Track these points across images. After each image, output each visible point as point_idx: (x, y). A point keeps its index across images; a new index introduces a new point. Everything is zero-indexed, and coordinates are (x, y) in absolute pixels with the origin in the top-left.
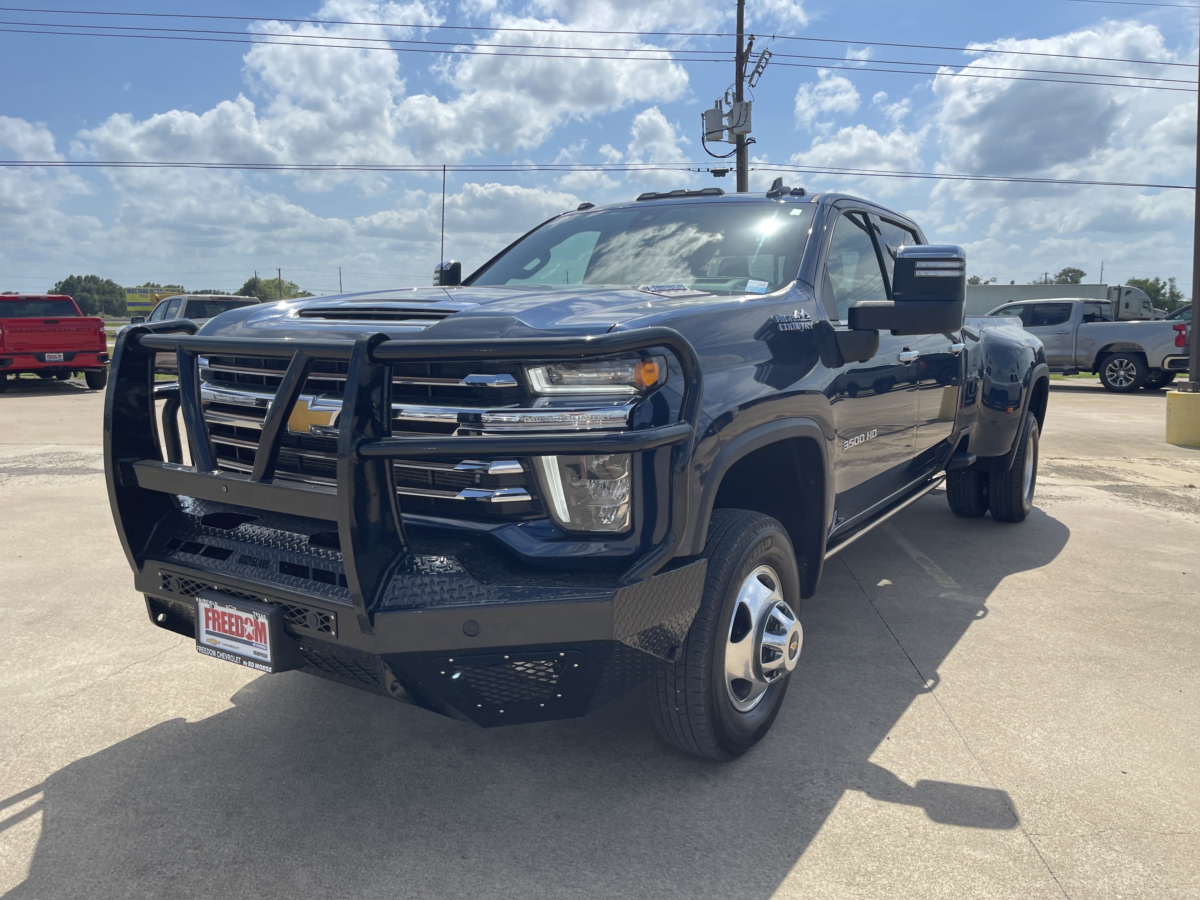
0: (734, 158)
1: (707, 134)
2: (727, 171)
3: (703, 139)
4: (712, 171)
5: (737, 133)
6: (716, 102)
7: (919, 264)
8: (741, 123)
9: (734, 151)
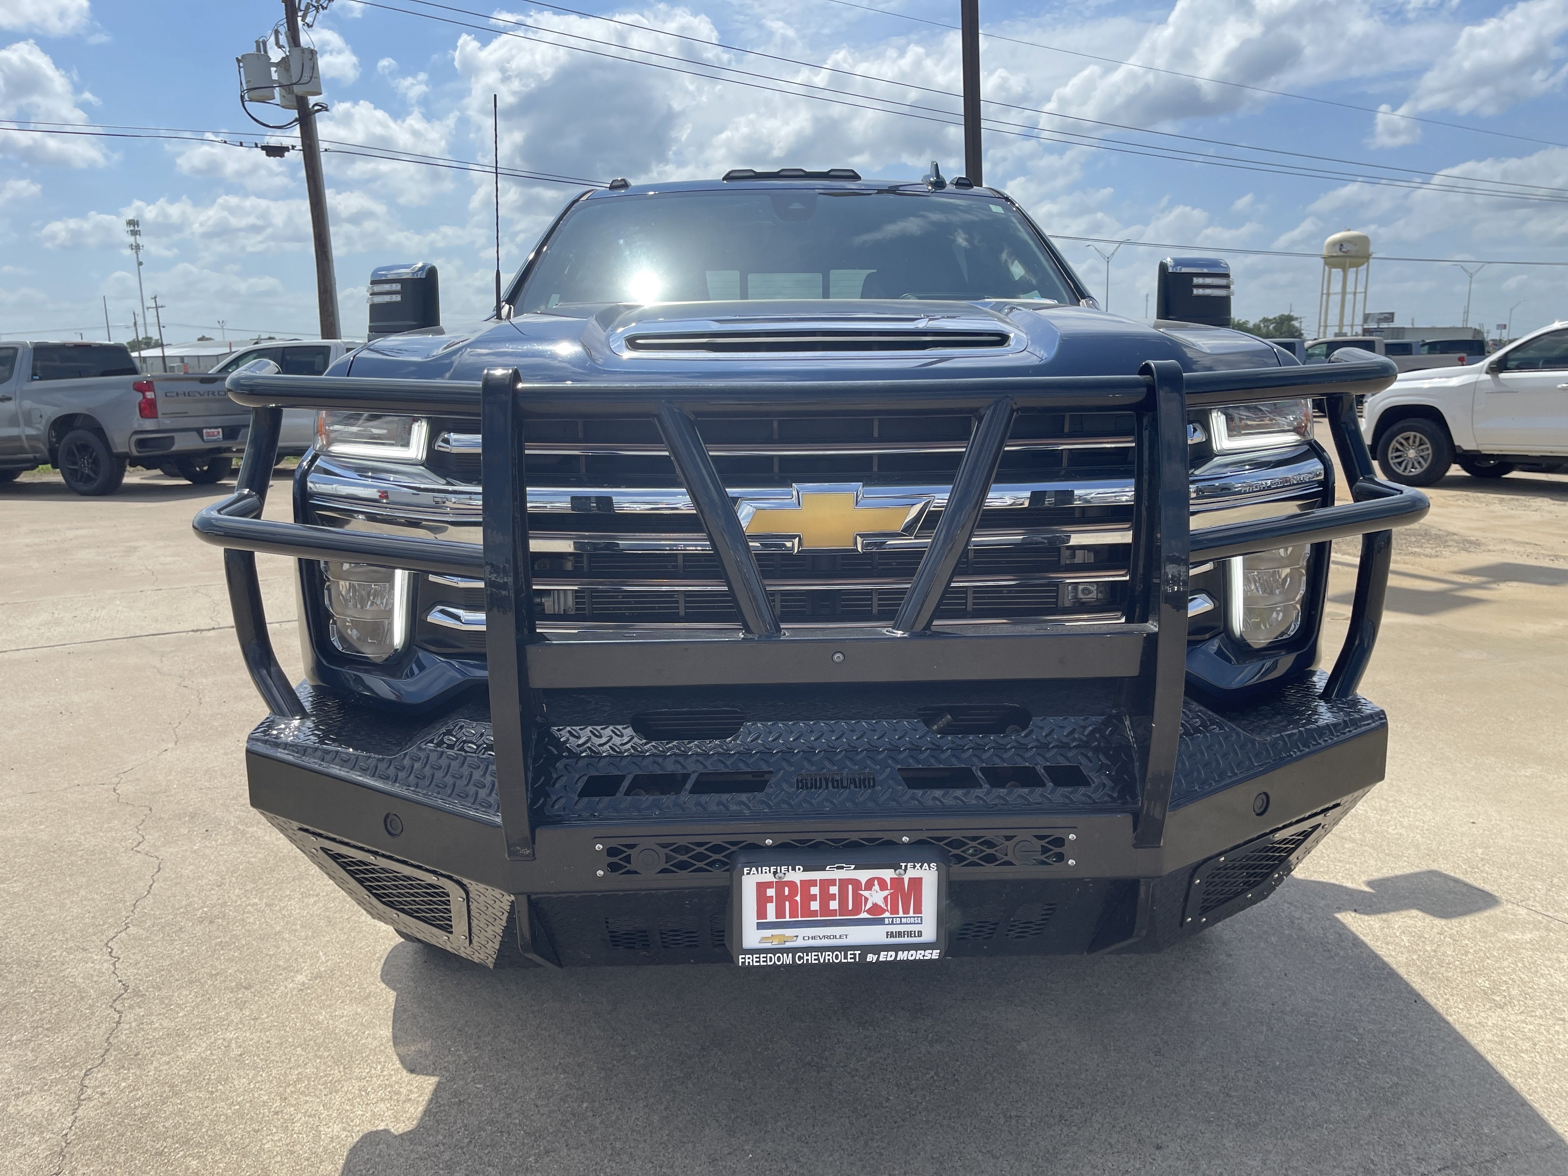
0: (297, 131)
1: (249, 90)
2: (287, 149)
3: (242, 97)
4: (263, 148)
5: (300, 94)
6: (257, 42)
7: (1196, 281)
8: (305, 78)
9: (296, 120)
